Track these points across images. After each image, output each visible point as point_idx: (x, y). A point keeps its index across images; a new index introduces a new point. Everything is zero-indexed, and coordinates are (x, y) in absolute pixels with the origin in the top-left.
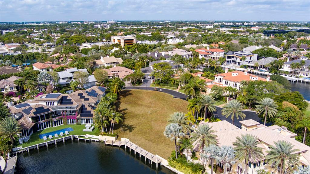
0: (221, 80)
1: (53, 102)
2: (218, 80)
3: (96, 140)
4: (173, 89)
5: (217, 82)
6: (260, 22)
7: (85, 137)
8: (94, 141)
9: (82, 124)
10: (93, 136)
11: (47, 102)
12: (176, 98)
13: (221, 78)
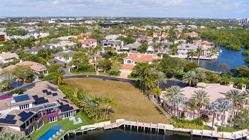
0: (129, 61)
1: (28, 104)
2: (127, 61)
3: (92, 129)
4: (94, 74)
5: (127, 63)
6: (85, 17)
7: (82, 129)
8: (91, 130)
9: (62, 119)
10: (88, 126)
11: (20, 106)
12: (105, 80)
13: (129, 60)
